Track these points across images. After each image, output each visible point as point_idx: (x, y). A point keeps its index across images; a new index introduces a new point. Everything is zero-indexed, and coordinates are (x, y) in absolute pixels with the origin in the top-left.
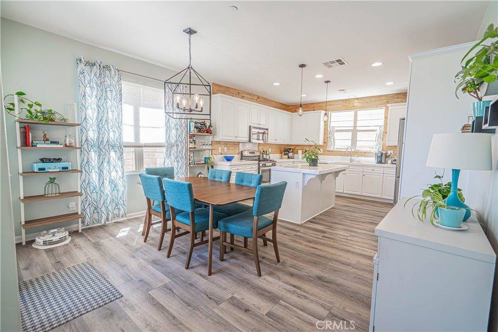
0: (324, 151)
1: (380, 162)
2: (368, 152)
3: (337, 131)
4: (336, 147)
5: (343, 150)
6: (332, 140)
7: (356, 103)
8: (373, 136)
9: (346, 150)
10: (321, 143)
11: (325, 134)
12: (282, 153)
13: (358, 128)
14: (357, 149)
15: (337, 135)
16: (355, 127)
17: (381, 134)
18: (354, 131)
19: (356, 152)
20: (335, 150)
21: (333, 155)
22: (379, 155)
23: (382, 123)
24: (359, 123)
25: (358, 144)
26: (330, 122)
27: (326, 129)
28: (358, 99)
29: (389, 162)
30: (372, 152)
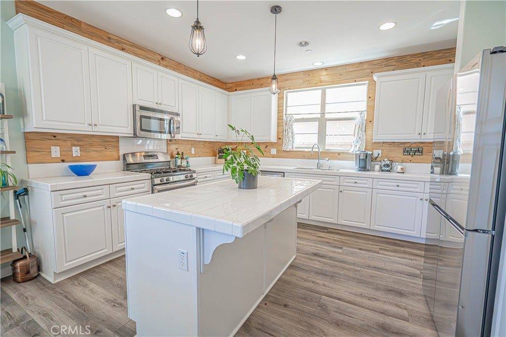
0: (278, 151)
1: (364, 168)
2: (343, 153)
3: (297, 120)
4: (296, 146)
5: (306, 150)
6: (290, 134)
7: (324, 76)
8: (350, 128)
9: (311, 150)
10: (273, 139)
11: (279, 125)
12: (216, 156)
13: (327, 116)
14: (326, 148)
15: (297, 127)
16: (323, 113)
17: (362, 124)
18: (322, 122)
19: (325, 153)
20: (294, 149)
21: (291, 158)
22: (362, 158)
23: (363, 106)
24: (328, 108)
25: (328, 140)
26: (286, 106)
27: (280, 118)
28: (326, 69)
29: (377, 167)
30: (350, 151)
